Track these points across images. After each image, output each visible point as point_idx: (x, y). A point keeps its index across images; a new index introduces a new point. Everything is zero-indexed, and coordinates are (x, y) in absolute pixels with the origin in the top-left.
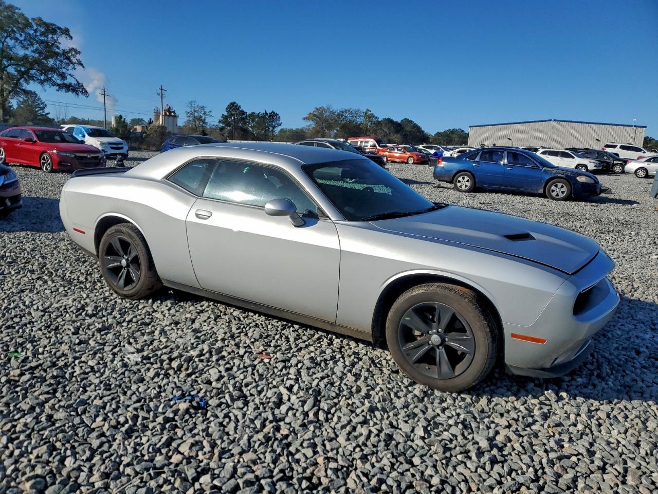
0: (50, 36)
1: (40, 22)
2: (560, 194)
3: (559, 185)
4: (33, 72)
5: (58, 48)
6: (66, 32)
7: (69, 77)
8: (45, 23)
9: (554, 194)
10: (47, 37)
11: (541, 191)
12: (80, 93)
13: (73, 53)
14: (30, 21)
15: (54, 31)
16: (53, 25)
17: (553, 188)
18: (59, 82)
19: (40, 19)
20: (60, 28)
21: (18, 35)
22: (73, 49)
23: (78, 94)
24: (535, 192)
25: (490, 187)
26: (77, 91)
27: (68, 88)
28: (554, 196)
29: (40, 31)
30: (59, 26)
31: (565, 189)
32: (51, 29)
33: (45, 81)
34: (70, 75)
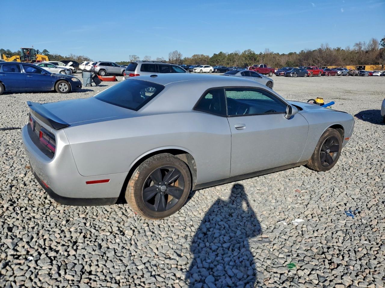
2: (65, 89)
3: (63, 84)
9: (61, 90)
11: (53, 89)
17: (60, 86)
24: (49, 90)
25: (15, 89)
28: (62, 91)
31: (66, 86)
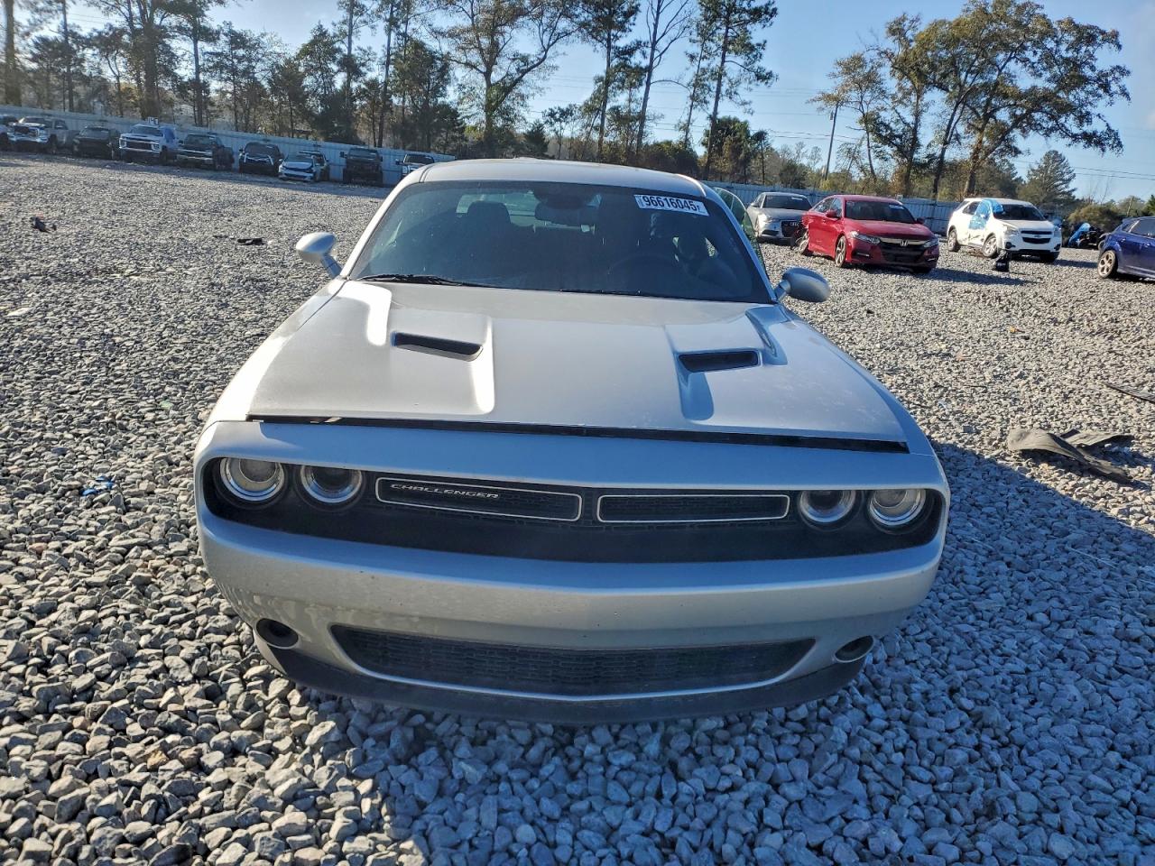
0: (1084, 48)
1: (1072, 25)
4: (1037, 116)
5: (1093, 68)
6: (1113, 38)
7: (1095, 120)
8: (1076, 27)
10: (1078, 51)
12: (1108, 148)
13: (1117, 75)
14: (1055, 26)
15: (1091, 39)
16: (1092, 27)
18: (1075, 130)
19: (1071, 21)
20: (1103, 33)
21: (1029, 54)
22: (1118, 67)
23: (1103, 150)
26: (1102, 144)
27: (1091, 139)
29: (1067, 42)
30: (1102, 28)
32: (1087, 36)
33: (1052, 130)
34: (1099, 115)
